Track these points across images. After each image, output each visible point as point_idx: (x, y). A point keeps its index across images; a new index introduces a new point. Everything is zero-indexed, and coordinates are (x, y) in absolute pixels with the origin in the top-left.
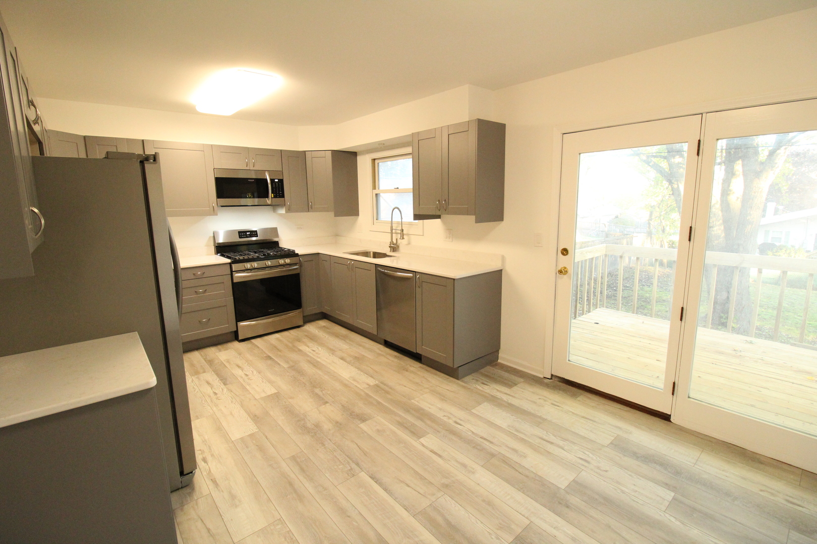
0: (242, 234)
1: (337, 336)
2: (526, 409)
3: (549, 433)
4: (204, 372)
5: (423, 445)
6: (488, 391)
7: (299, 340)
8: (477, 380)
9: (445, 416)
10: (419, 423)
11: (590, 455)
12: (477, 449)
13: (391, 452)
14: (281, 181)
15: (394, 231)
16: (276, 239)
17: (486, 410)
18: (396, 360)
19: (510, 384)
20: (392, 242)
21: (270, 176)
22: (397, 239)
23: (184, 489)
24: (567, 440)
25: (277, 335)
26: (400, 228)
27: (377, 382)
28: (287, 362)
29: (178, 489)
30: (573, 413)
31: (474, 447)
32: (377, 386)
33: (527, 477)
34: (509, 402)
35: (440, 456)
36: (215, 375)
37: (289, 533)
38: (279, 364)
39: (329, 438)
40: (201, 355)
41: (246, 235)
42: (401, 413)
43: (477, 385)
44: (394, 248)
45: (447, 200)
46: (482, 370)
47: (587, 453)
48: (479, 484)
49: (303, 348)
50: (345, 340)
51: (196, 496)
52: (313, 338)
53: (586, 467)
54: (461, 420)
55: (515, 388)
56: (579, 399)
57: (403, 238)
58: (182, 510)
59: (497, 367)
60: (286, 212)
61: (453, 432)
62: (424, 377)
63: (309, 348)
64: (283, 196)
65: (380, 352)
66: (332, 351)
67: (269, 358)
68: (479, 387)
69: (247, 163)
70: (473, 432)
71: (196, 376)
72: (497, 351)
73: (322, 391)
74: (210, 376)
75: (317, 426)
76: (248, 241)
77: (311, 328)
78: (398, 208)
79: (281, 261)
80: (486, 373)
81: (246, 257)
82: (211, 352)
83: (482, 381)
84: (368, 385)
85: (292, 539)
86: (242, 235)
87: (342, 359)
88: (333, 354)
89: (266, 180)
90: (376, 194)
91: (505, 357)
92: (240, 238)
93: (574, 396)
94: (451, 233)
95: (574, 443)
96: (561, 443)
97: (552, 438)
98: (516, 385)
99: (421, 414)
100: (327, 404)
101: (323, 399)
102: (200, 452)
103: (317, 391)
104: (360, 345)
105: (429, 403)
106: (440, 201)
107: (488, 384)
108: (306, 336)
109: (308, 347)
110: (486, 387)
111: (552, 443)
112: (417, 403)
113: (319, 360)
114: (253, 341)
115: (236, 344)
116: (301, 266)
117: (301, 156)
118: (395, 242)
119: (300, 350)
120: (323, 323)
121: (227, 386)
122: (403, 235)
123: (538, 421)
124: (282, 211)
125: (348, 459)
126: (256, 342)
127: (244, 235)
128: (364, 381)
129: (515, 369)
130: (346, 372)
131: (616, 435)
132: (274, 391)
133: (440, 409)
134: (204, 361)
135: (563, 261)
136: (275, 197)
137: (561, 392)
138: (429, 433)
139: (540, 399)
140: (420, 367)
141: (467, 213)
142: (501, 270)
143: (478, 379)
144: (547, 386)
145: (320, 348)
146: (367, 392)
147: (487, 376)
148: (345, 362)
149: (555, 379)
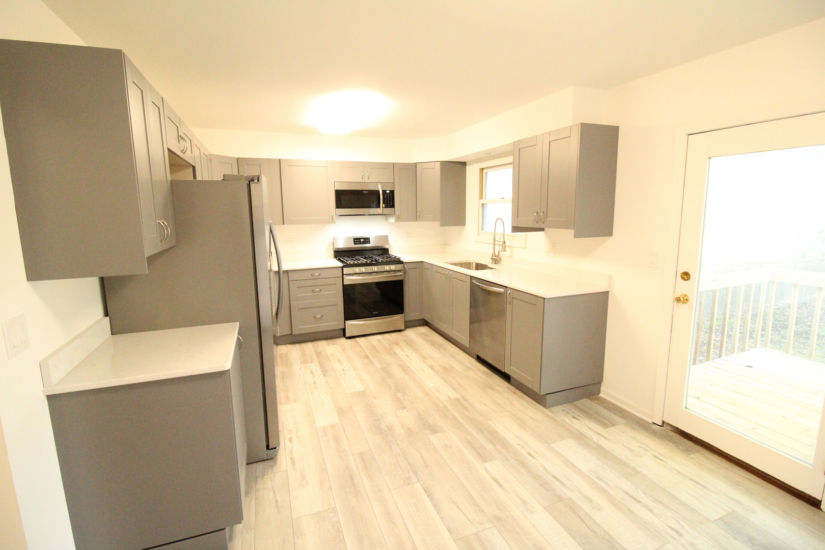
0: (357, 240)
1: (433, 344)
2: (618, 456)
3: (639, 490)
4: (312, 362)
5: (487, 470)
6: (576, 427)
7: (397, 344)
8: (568, 413)
9: (519, 444)
10: (489, 447)
11: (686, 527)
12: (544, 487)
13: (451, 469)
14: (392, 192)
15: (496, 243)
16: (387, 247)
17: (569, 448)
18: (484, 376)
19: (606, 423)
20: (494, 254)
21: (382, 188)
22: (499, 251)
23: (268, 461)
24: (661, 503)
25: (379, 337)
26: (502, 240)
27: (458, 396)
28: (381, 363)
29: (264, 460)
30: (679, 472)
31: (541, 485)
32: (457, 400)
33: (594, 532)
34: (600, 443)
35: (500, 485)
36: (319, 366)
37: (337, 523)
38: (373, 364)
39: (397, 442)
40: (313, 346)
41: (360, 241)
42: (474, 433)
43: (565, 418)
44: (496, 260)
45: (545, 213)
46: (576, 403)
47: (683, 523)
48: (535, 526)
49: (398, 351)
50: (439, 349)
51: (276, 469)
52: (410, 343)
53: (675, 539)
54: (536, 452)
55: (612, 429)
56: (692, 456)
57: (505, 251)
58: (263, 478)
59: (597, 401)
60: (396, 221)
61: (522, 464)
62: (508, 399)
63: (404, 353)
64: (393, 206)
65: (470, 366)
66: (424, 358)
67: (367, 357)
68: (567, 420)
69: (363, 176)
70: (545, 469)
71: (304, 365)
72: (599, 383)
73: (403, 396)
74: (315, 367)
75: (390, 428)
76: (362, 247)
77: (411, 333)
78: (501, 220)
79: (387, 268)
80: (582, 407)
81: (356, 262)
82: (322, 345)
83: (572, 414)
84: (449, 397)
85: (338, 529)
86: (356, 242)
87: (432, 367)
88: (424, 361)
89: (379, 191)
90: (483, 204)
91: (607, 391)
92: (355, 244)
93: (687, 451)
94: (554, 247)
95: (668, 507)
96: (651, 504)
97: (641, 496)
98: (614, 425)
99: (495, 438)
100: (406, 410)
101: (402, 404)
102: (289, 432)
103: (400, 395)
104: (452, 356)
105: (506, 427)
106: (539, 212)
107: (579, 418)
108: (405, 341)
109: (404, 351)
110: (575, 421)
111: (639, 502)
112: (493, 425)
113: (409, 365)
114: (357, 339)
115: (343, 340)
116: (405, 273)
117: (413, 168)
118: (497, 254)
119: (395, 353)
120: (424, 330)
121: (325, 377)
122: (505, 247)
123: (628, 471)
124: (392, 220)
125: (409, 468)
126: (360, 340)
127: (358, 242)
128: (445, 392)
129: (618, 407)
130: (431, 381)
131: (731, 510)
132: (362, 388)
133: (516, 436)
134: (314, 352)
135: (683, 287)
136: (386, 207)
137: (671, 444)
138: (496, 459)
139: (640, 447)
140: (508, 388)
141: (566, 227)
142: (608, 292)
143: (570, 411)
144: (654, 433)
145: (413, 354)
146: (446, 404)
147: (582, 410)
148: (433, 371)
149: (668, 427)
